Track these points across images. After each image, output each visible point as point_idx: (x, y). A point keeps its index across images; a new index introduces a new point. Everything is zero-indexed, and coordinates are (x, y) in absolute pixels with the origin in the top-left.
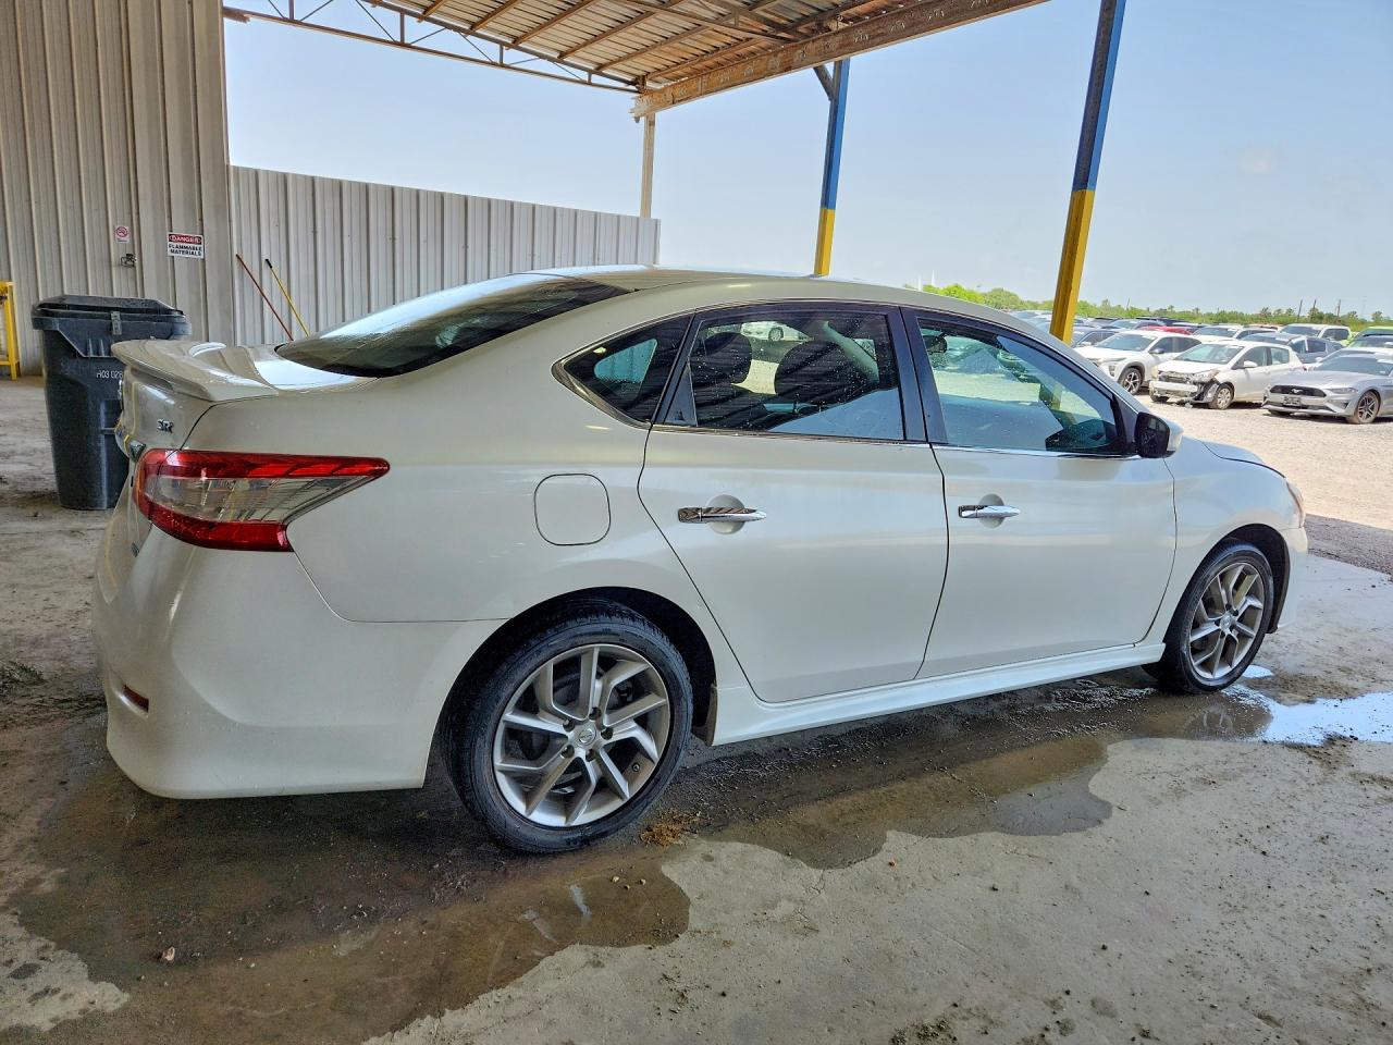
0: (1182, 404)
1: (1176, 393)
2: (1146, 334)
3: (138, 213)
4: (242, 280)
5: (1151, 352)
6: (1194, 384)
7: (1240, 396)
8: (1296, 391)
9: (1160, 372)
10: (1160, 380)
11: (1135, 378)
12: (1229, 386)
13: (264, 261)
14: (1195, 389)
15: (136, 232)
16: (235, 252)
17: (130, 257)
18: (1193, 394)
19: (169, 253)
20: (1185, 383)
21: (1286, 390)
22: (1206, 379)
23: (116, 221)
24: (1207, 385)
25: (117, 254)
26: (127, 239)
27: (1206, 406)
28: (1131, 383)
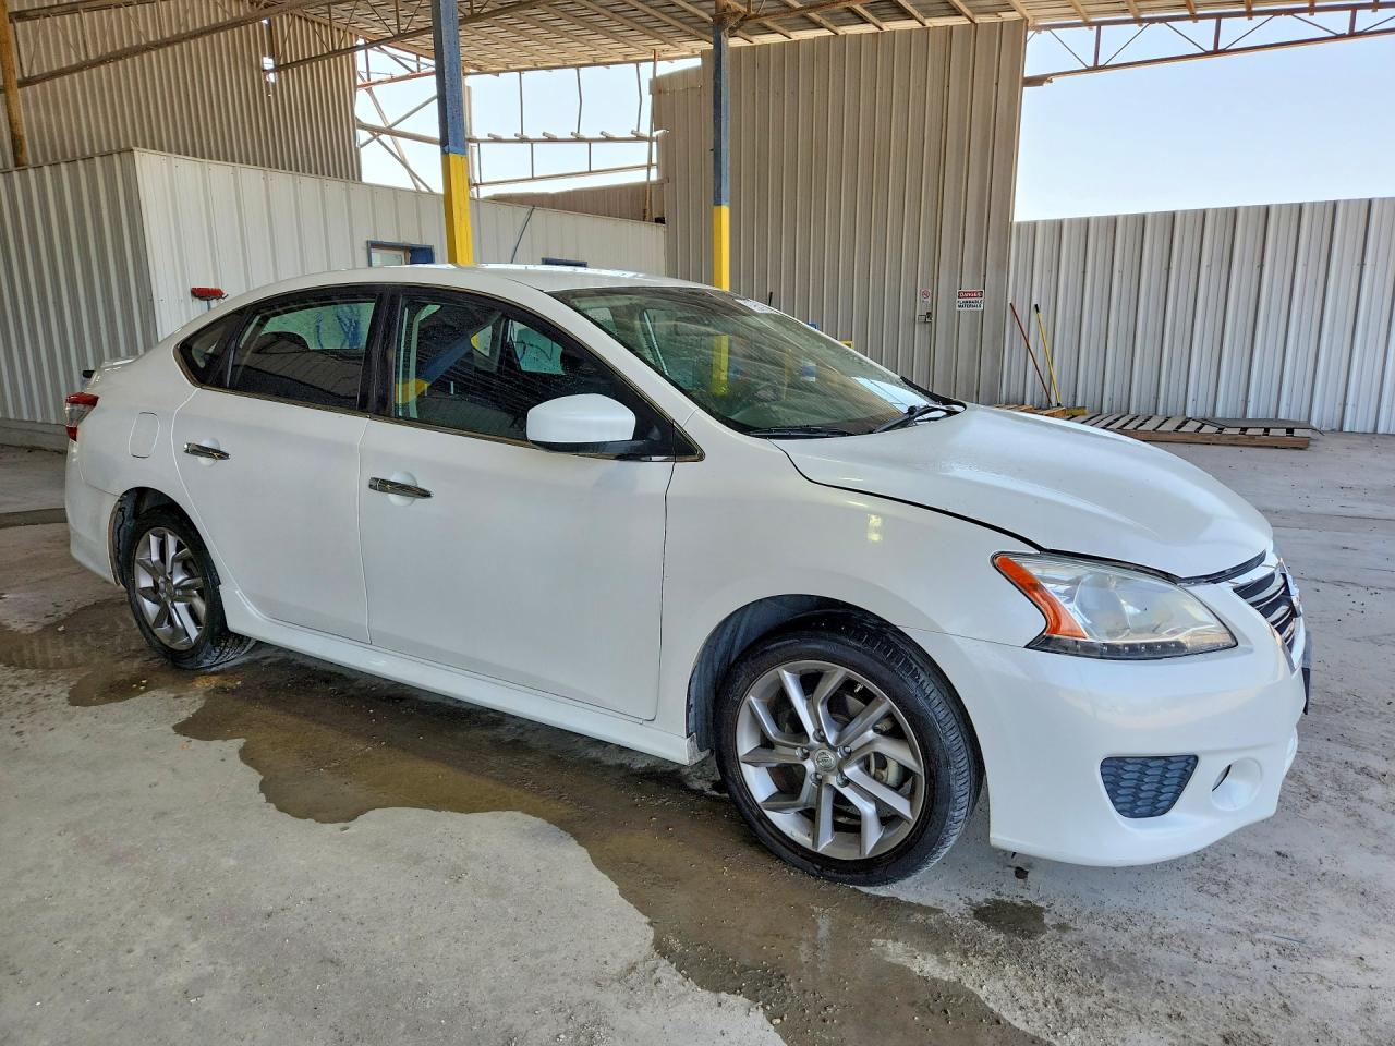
3: (938, 278)
4: (1012, 327)
13: (1033, 306)
15: (934, 295)
16: (1009, 302)
17: (929, 314)
19: (957, 308)
23: (922, 286)
25: (921, 310)
26: (929, 300)
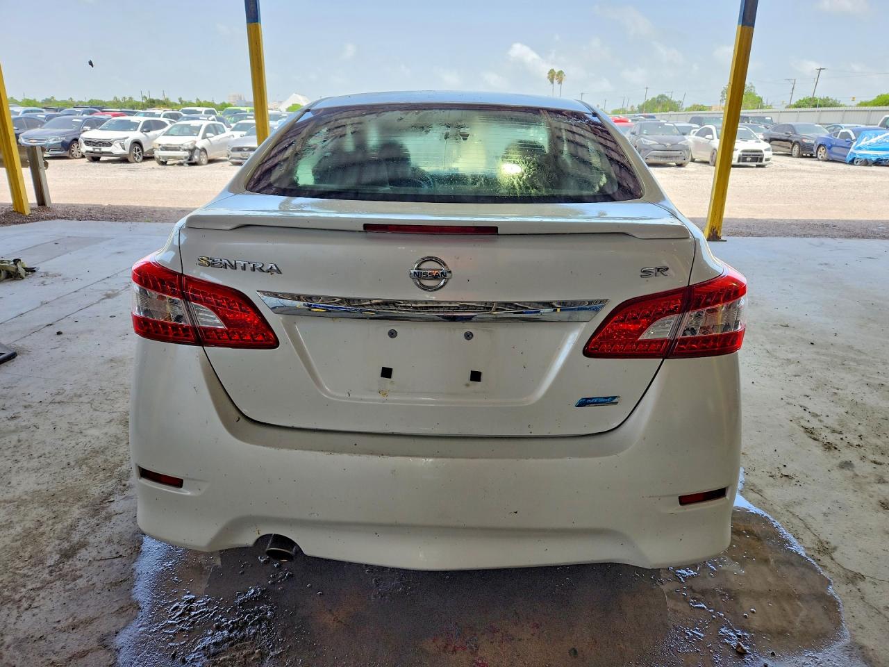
0: (181, 164)
1: (175, 158)
2: (134, 119)
5: (142, 131)
6: (185, 150)
7: (211, 156)
8: (245, 149)
9: (159, 145)
10: (161, 149)
11: (138, 151)
12: (204, 150)
14: (187, 154)
18: (186, 158)
20: (179, 150)
21: (240, 149)
22: (191, 147)
24: (192, 151)
27: (195, 164)
28: (137, 153)
